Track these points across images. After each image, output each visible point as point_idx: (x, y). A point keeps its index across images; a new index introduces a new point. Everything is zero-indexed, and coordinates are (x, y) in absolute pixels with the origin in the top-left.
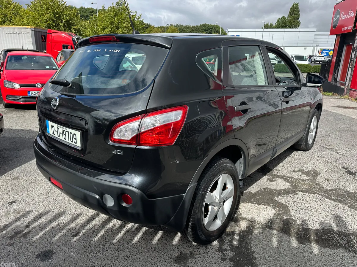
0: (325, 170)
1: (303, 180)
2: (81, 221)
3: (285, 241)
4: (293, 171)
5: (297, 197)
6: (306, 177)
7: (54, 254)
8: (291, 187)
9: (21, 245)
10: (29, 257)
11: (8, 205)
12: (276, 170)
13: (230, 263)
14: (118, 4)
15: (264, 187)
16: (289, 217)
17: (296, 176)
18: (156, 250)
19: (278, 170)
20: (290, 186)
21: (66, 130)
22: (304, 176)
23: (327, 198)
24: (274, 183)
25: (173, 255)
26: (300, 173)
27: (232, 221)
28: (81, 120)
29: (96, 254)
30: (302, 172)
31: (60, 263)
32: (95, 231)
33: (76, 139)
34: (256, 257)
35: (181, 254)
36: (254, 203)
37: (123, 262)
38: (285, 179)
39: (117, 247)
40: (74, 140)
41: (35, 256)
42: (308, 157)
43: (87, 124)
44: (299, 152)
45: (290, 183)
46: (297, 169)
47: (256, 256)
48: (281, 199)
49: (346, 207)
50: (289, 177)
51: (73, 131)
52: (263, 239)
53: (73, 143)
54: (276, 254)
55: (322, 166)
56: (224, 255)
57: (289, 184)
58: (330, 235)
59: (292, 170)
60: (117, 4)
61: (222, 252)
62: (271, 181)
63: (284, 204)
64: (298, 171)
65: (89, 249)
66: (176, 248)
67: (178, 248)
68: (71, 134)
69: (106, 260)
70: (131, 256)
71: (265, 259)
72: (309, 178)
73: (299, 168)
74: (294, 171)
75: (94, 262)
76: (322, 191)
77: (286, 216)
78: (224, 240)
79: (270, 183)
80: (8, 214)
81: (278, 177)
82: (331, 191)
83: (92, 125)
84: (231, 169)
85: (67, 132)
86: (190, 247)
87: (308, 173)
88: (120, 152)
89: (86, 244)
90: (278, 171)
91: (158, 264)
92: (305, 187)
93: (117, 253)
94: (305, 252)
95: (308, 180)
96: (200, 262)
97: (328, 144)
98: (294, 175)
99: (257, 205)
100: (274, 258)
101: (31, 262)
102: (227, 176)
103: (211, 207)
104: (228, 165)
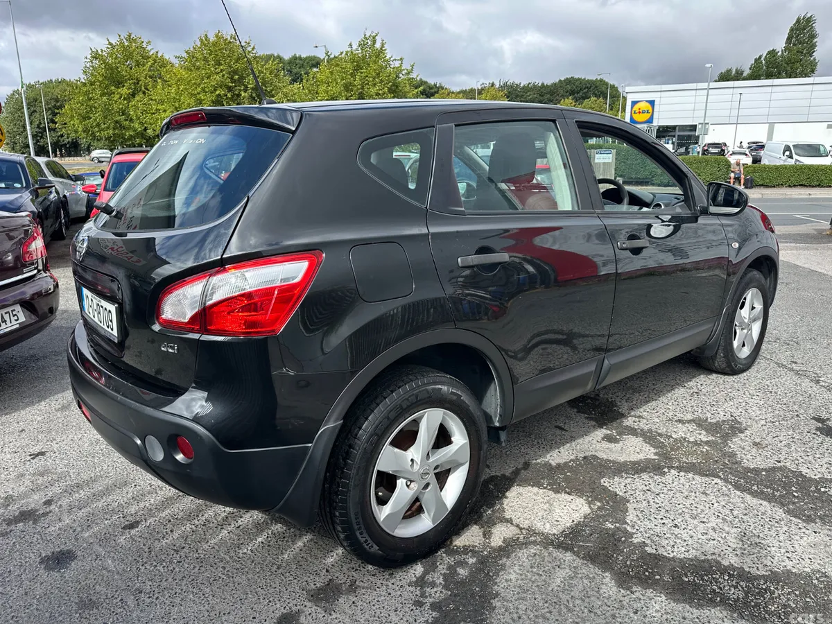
0: (763, 422)
1: (695, 443)
2: (153, 500)
3: (581, 578)
4: (676, 421)
5: (660, 480)
6: (704, 436)
7: (75, 558)
8: (656, 457)
9: (22, 536)
10: (28, 559)
11: (29, 458)
12: (635, 416)
13: (431, 613)
15: (587, 454)
16: (618, 525)
17: (680, 432)
18: (280, 571)
19: (640, 417)
20: (656, 454)
22: (700, 434)
23: (737, 487)
24: (618, 446)
25: (312, 585)
26: (691, 427)
27: (476, 523)
28: (112, 281)
29: (156, 566)
30: (700, 423)
31: (80, 577)
32: (172, 520)
33: (111, 321)
34: (495, 607)
35: (328, 584)
36: (545, 488)
37: (202, 587)
38: (649, 437)
39: (202, 556)
40: (109, 323)
41: (38, 560)
42: (730, 390)
43: (120, 289)
44: (714, 376)
45: (655, 447)
46: (689, 417)
47: (498, 604)
48: (616, 485)
49: (780, 513)
50: (660, 435)
51: (107, 306)
52: (531, 570)
53: (110, 330)
54: (546, 605)
55: (759, 413)
56: (423, 595)
57: (653, 450)
58: (707, 575)
59: (676, 418)
61: (422, 588)
62: (610, 439)
63: (621, 494)
64: (689, 422)
65: (146, 555)
66: (325, 571)
67: (327, 571)
68: (106, 311)
69: (170, 580)
70: (223, 576)
71: (517, 613)
72: (710, 438)
73: (696, 413)
74: (679, 421)
75: (144, 582)
76: (735, 473)
77: (610, 523)
78: (438, 564)
79: (605, 444)
80: (23, 475)
81: (633, 432)
82: (757, 471)
83: (128, 292)
85: (101, 306)
86: (356, 570)
87: (713, 428)
88: (173, 348)
89: (144, 545)
90: (637, 419)
91: (270, 599)
92: (693, 459)
93: (196, 570)
94: (622, 607)
95: (707, 443)
96: (365, 604)
97: (798, 361)
98: (675, 430)
99: (551, 493)
100: (536, 613)
101: (27, 571)
102: (444, 413)
103: (401, 483)
104: (445, 388)
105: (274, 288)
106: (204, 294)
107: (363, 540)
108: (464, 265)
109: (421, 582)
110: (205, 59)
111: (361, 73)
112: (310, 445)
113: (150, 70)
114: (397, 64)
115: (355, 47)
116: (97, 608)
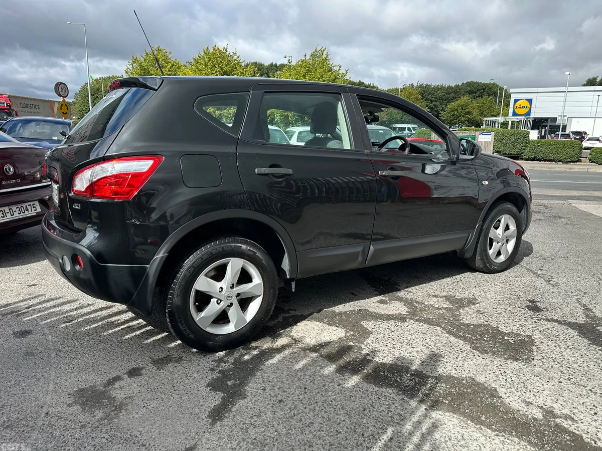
0: (493, 300)
1: (438, 308)
3: (316, 366)
4: (433, 296)
5: (400, 324)
6: (446, 305)
7: (32, 334)
8: (407, 314)
9: (8, 322)
10: (6, 332)
11: (27, 286)
12: (407, 291)
14: (313, 56)
15: (362, 308)
16: (357, 344)
17: (432, 301)
18: (142, 349)
19: (410, 292)
20: (407, 312)
22: (444, 303)
23: (449, 332)
24: (385, 306)
25: (157, 356)
26: (441, 299)
29: (74, 341)
30: (448, 298)
31: (31, 342)
32: (93, 321)
34: (256, 375)
36: (324, 323)
37: (95, 352)
38: (408, 303)
39: (102, 339)
41: (12, 333)
42: (482, 282)
44: (478, 273)
46: (444, 294)
47: (259, 374)
48: (370, 324)
49: (468, 347)
50: (417, 302)
54: (287, 377)
55: (493, 295)
57: (407, 310)
58: (396, 373)
59: (434, 294)
60: (311, 56)
61: (218, 364)
62: (382, 302)
63: (370, 329)
64: (442, 297)
65: (71, 335)
67: (168, 351)
69: (79, 348)
70: (109, 349)
71: (267, 379)
72: (449, 306)
73: (450, 293)
74: (435, 296)
75: (64, 347)
76: (452, 324)
77: (354, 342)
78: (235, 353)
79: (377, 304)
80: (19, 294)
81: (400, 299)
82: (468, 325)
84: (251, 253)
87: (456, 301)
88: (78, 206)
90: (407, 293)
92: (430, 317)
93: (96, 344)
94: (333, 382)
95: (445, 309)
96: (182, 367)
97: (545, 269)
98: (429, 300)
99: (326, 325)
101: (4, 337)
102: (244, 262)
103: (214, 301)
104: (244, 247)
105: (128, 174)
106: (92, 175)
107: (183, 329)
108: (259, 173)
109: (221, 360)
110: (206, 65)
111: (310, 75)
112: (148, 266)
113: (169, 71)
114: (337, 68)
115: (307, 58)
116: (34, 356)
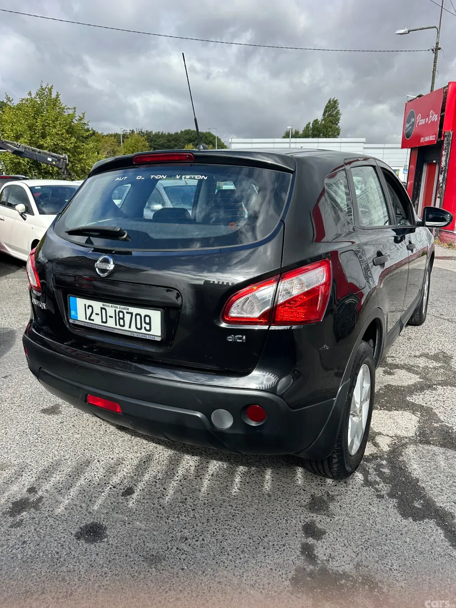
1: (435, 368)
2: (125, 470)
5: (437, 393)
6: (436, 364)
7: (105, 528)
8: (421, 380)
9: (37, 522)
10: (63, 539)
12: (389, 357)
13: (392, 500)
16: (440, 424)
17: (422, 362)
18: (273, 498)
19: (393, 357)
20: (420, 378)
21: (125, 311)
22: (433, 363)
24: (395, 377)
25: (302, 501)
26: (424, 359)
28: (168, 291)
29: (178, 517)
30: (426, 356)
31: (125, 541)
32: (158, 481)
33: (150, 324)
34: (423, 487)
35: (313, 499)
36: (381, 409)
37: (229, 523)
38: (408, 368)
39: (206, 501)
40: (144, 325)
41: (72, 537)
42: (425, 335)
43: (180, 297)
45: (417, 374)
46: (418, 353)
47: (423, 485)
48: (417, 399)
50: (412, 366)
51: (143, 312)
52: (421, 460)
53: (143, 331)
54: (449, 479)
55: (451, 346)
56: (377, 490)
57: (417, 376)
59: (412, 355)
60: (37, 95)
61: (373, 487)
62: (388, 373)
63: (424, 405)
64: (421, 356)
65: (162, 511)
66: (302, 490)
67: (304, 490)
68: (138, 317)
70: (236, 512)
71: (438, 487)
72: (440, 365)
73: (420, 351)
74: (415, 356)
75: (181, 531)
77: (435, 423)
78: (367, 469)
79: (388, 377)
81: (397, 366)
83: (191, 299)
85: (127, 313)
86: (322, 485)
87: (435, 358)
88: (240, 338)
89: (154, 504)
90: (393, 359)
91: (285, 518)
92: (440, 378)
93: (211, 511)
95: (440, 367)
96: (348, 505)
97: (443, 314)
98: (418, 362)
99: (386, 412)
100: (449, 485)
101: (73, 548)
102: (365, 368)
109: (367, 483)
114: (71, 112)
116: (165, 560)
